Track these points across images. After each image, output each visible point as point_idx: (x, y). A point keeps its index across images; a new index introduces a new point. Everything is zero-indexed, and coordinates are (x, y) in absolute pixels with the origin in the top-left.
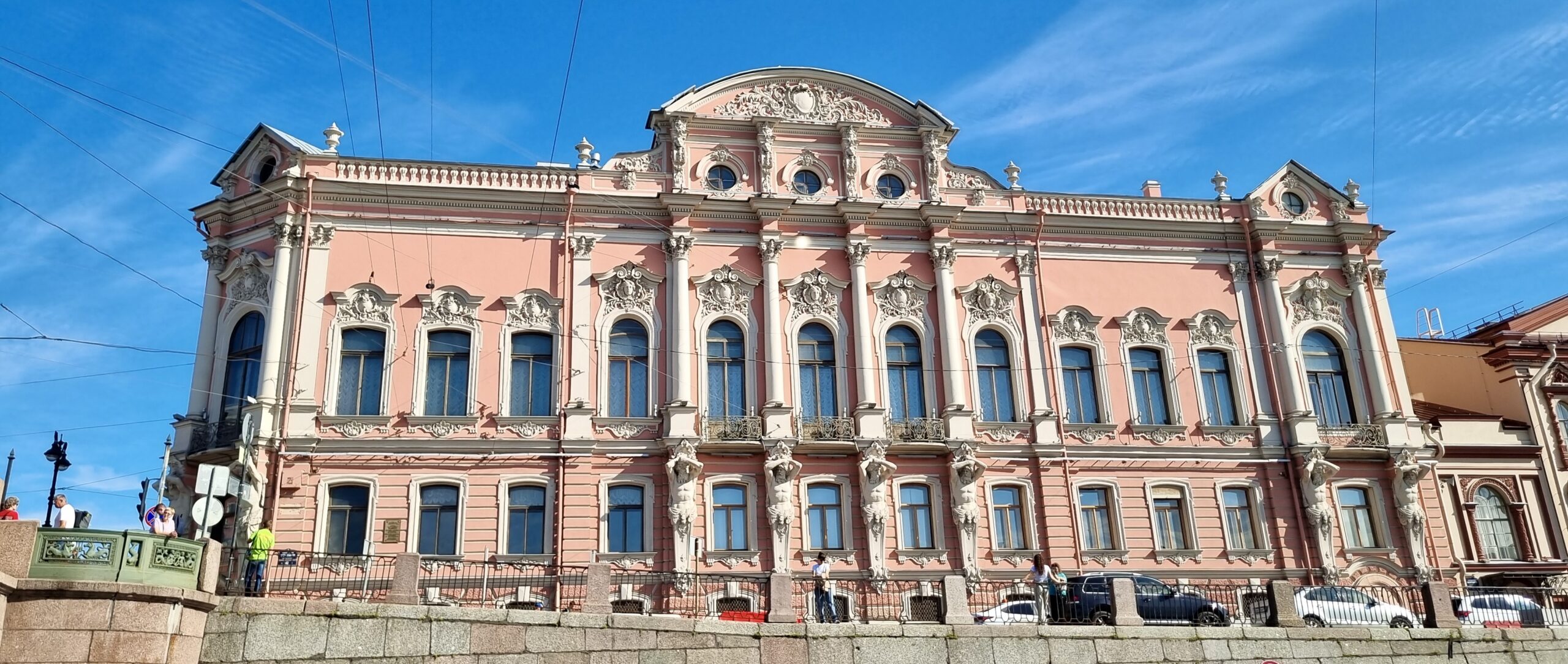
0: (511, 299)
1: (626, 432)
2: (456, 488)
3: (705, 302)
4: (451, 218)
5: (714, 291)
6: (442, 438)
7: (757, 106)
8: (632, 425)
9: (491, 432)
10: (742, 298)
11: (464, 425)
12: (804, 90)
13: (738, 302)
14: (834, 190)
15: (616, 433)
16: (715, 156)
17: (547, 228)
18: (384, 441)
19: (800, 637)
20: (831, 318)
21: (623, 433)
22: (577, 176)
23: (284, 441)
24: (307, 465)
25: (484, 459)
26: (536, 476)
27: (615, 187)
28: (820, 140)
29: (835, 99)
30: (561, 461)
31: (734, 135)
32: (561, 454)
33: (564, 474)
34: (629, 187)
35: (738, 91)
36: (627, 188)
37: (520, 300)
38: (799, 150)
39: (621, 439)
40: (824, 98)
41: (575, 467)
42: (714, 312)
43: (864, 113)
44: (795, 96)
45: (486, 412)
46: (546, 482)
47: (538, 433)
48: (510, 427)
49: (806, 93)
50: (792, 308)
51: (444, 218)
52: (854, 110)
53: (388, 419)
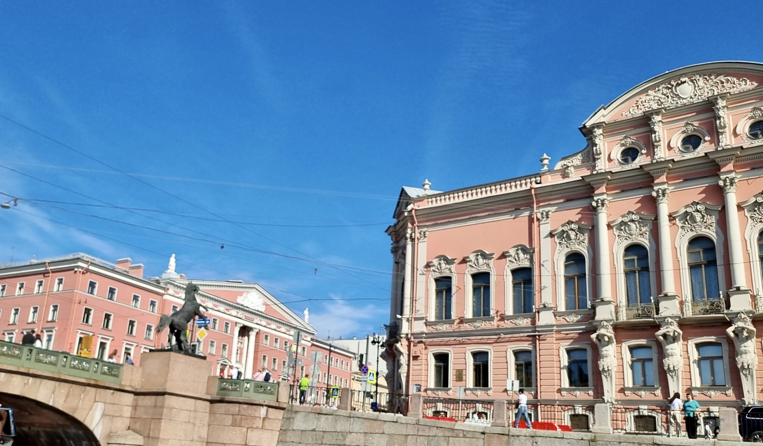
0: (508, 252)
1: (573, 319)
2: (486, 353)
3: (619, 236)
4: (477, 215)
5: (625, 228)
6: (479, 329)
7: (651, 104)
8: (577, 313)
9: (502, 323)
10: (644, 229)
11: (489, 321)
12: (685, 82)
13: (641, 232)
14: (711, 144)
15: (568, 320)
16: (623, 144)
17: (526, 210)
18: (454, 332)
19: (506, 435)
20: (710, 232)
21: (572, 319)
22: (540, 177)
23: (412, 334)
24: (423, 345)
25: (499, 338)
26: (526, 346)
27: (562, 178)
28: (699, 113)
29: (710, 81)
30: (537, 337)
31: (635, 127)
32: (537, 333)
33: (539, 344)
34: (570, 176)
35: (637, 98)
36: (569, 177)
37: (512, 252)
38: (683, 123)
39: (571, 323)
40: (701, 83)
41: (545, 340)
42: (626, 241)
43: (734, 83)
44: (678, 88)
45: (499, 314)
46: (531, 349)
47: (525, 322)
48: (511, 321)
49: (686, 84)
50: (680, 230)
51: (474, 216)
52: (725, 84)
53: (454, 321)
